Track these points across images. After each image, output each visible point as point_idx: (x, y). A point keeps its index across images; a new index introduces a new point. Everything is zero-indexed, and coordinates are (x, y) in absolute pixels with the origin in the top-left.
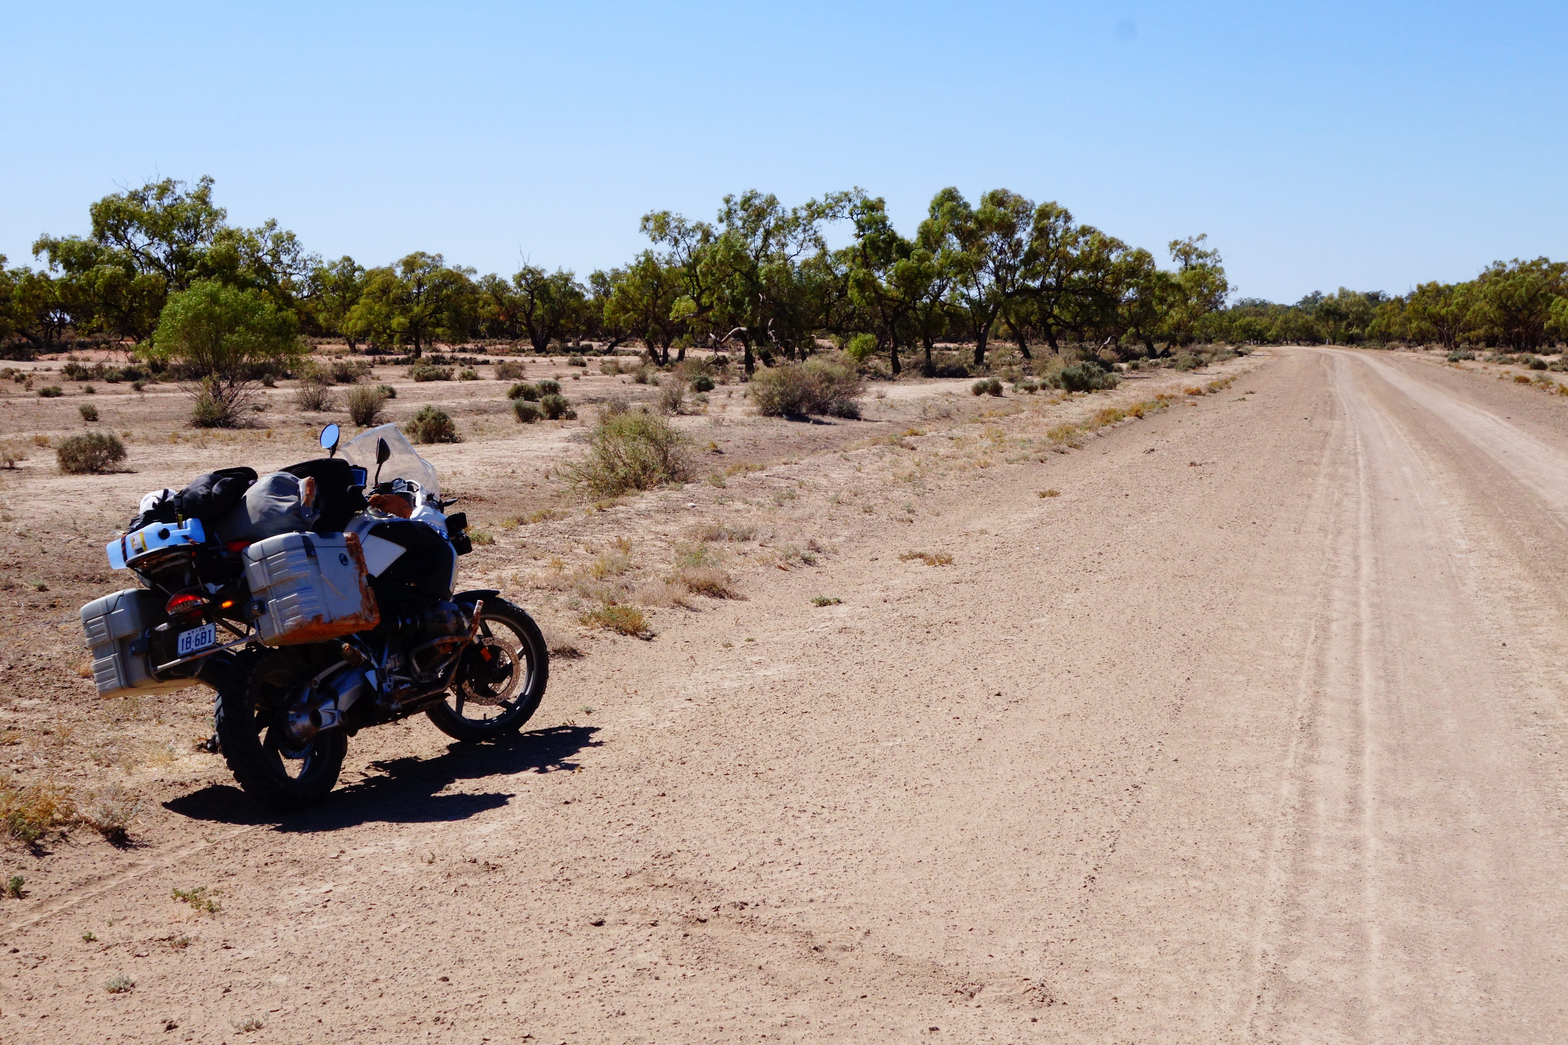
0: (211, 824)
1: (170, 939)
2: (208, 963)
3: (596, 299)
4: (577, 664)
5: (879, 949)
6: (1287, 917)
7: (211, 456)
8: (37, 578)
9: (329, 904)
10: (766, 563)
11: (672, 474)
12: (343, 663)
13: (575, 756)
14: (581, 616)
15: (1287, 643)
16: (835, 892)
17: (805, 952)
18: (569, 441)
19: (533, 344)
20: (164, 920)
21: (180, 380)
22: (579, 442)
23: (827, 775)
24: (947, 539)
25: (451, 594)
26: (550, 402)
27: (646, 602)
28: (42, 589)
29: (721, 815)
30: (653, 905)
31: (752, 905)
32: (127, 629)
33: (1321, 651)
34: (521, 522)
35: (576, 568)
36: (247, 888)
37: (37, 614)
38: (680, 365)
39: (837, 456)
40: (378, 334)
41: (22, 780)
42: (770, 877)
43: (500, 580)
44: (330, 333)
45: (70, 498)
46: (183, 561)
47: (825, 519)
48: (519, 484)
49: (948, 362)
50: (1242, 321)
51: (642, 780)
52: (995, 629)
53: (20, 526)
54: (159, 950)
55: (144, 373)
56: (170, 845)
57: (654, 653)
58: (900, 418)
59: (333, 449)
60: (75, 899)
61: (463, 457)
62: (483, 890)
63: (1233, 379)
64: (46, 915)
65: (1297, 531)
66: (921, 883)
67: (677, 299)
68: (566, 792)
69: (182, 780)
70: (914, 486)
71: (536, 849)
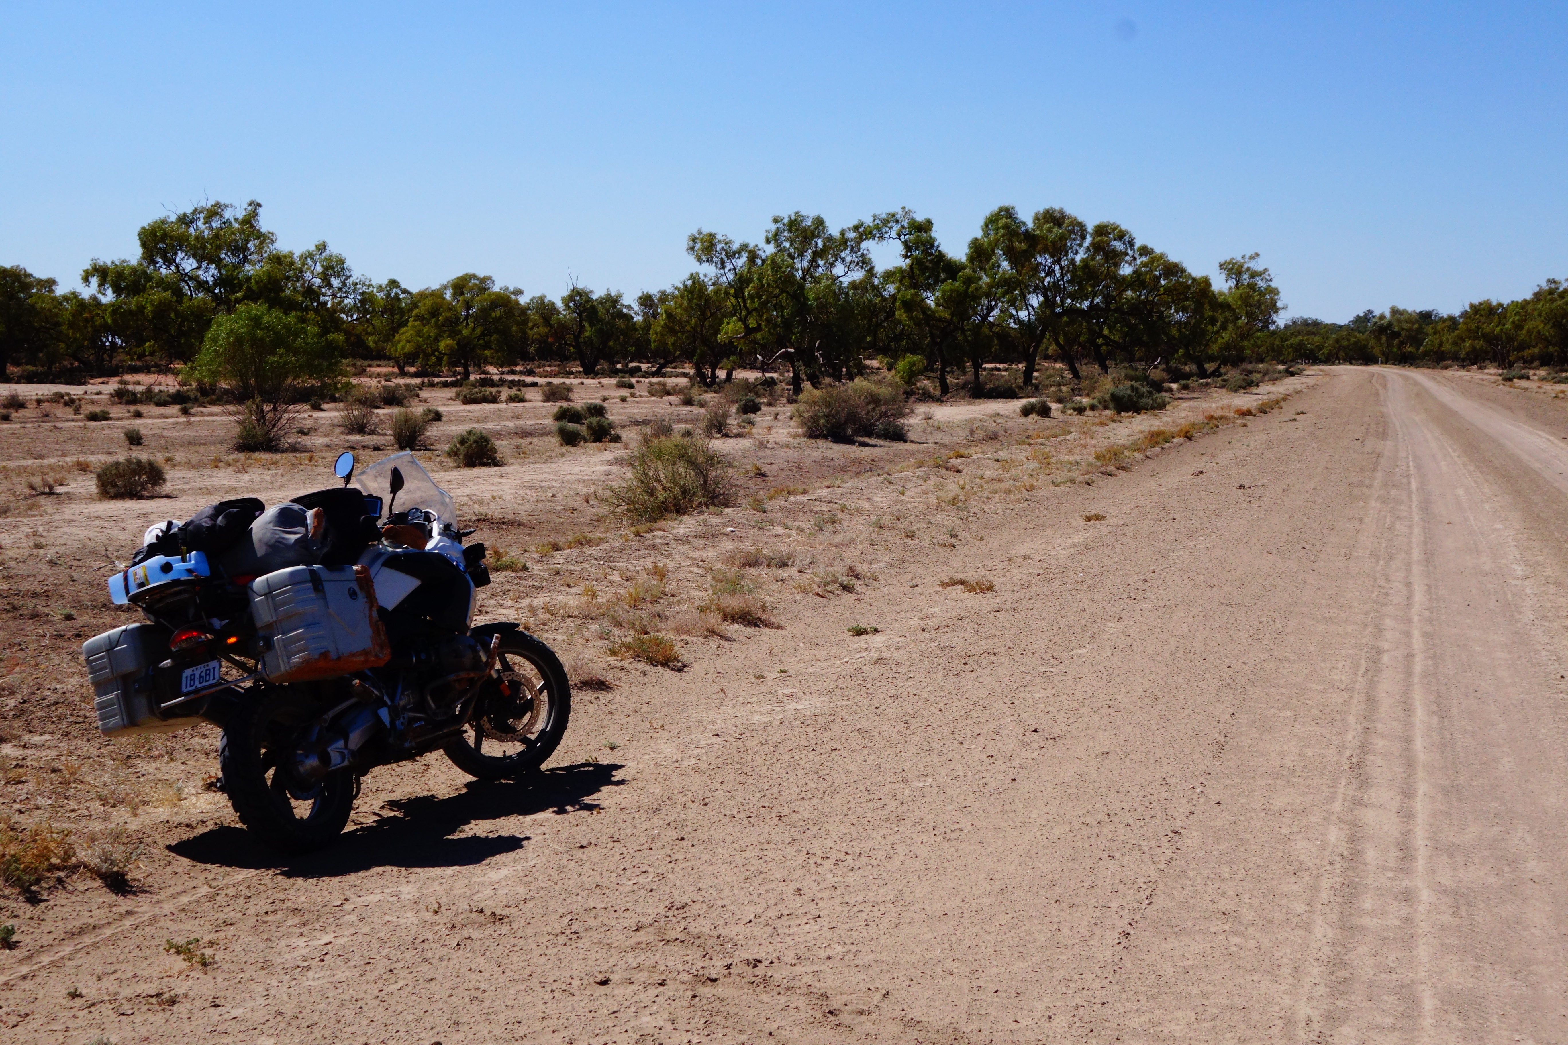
0: (215, 868)
1: (158, 995)
2: (195, 1023)
3: (645, 320)
4: (605, 697)
5: (898, 1013)
6: (1333, 978)
7: (252, 481)
8: (65, 607)
9: (326, 958)
10: (804, 590)
11: (712, 498)
12: (353, 700)
13: (595, 796)
14: (610, 646)
15: (1336, 676)
16: (854, 948)
17: (818, 1015)
18: (611, 464)
19: (582, 366)
20: (154, 974)
21: (228, 403)
22: (621, 465)
23: (852, 818)
24: (990, 564)
25: (468, 627)
26: (594, 424)
27: (678, 631)
28: (69, 617)
29: (741, 863)
30: (662, 962)
31: (767, 963)
32: (130, 666)
33: (1372, 684)
34: (557, 548)
35: (609, 595)
36: (245, 939)
37: (62, 644)
38: (727, 386)
39: (881, 479)
40: (427, 356)
41: (24, 821)
42: (787, 931)
43: (532, 609)
44: (379, 356)
45: (104, 524)
46: (187, 595)
47: (866, 544)
48: (559, 508)
49: (997, 383)
50: (1295, 341)
51: (661, 822)
52: (1034, 660)
53: (51, 553)
54: (144, 1008)
55: (192, 397)
56: (171, 891)
57: (684, 684)
58: (946, 440)
59: (348, 478)
60: (67, 949)
61: (504, 481)
62: (487, 943)
63: (1284, 399)
64: (35, 967)
65: (1348, 556)
66: (946, 938)
67: (726, 321)
68: (582, 835)
69: (187, 821)
70: (958, 509)
71: (546, 898)
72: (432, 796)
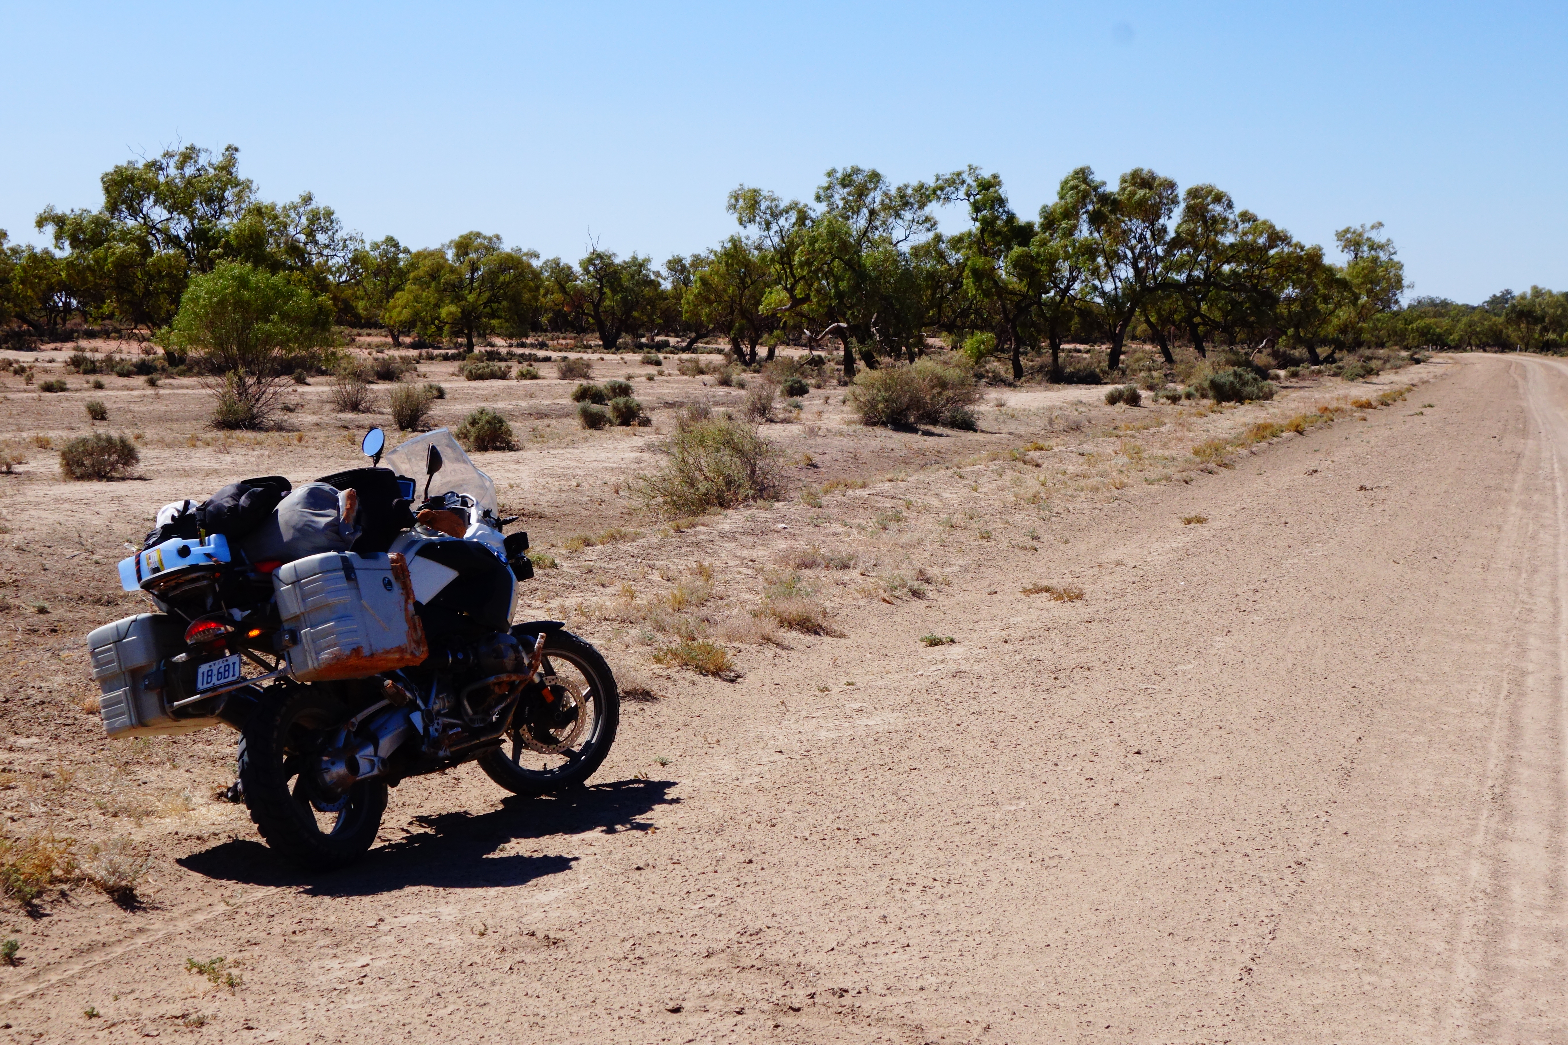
0: (231, 884)
1: (183, 1016)
3: (675, 288)
4: (650, 708)
6: (1478, 1020)
7: (234, 462)
8: (37, 598)
9: (365, 980)
10: (868, 595)
11: (761, 490)
12: (385, 702)
13: (648, 815)
14: (655, 653)
15: (1474, 699)
16: (949, 980)
18: (642, 451)
19: (601, 339)
20: (177, 995)
21: (200, 374)
22: (654, 452)
23: (940, 842)
24: (1077, 570)
25: (509, 625)
26: (621, 405)
27: (729, 638)
28: (42, 611)
29: (817, 887)
30: (738, 990)
31: (854, 993)
32: (140, 659)
33: (1515, 709)
34: (588, 543)
35: (650, 597)
36: (272, 960)
37: (36, 639)
38: (770, 365)
39: (950, 472)
40: (425, 325)
41: (17, 830)
42: (873, 960)
43: (563, 610)
44: (370, 324)
45: (75, 507)
46: (205, 583)
47: (936, 545)
48: (585, 499)
49: (1078, 366)
50: (1421, 323)
51: (725, 844)
52: (1134, 676)
53: (18, 539)
54: (171, 1030)
55: (159, 366)
56: (184, 908)
57: (739, 696)
58: (1022, 430)
59: (377, 457)
60: (76, 968)
61: (521, 467)
62: (543, 967)
63: (1409, 390)
64: (42, 986)
65: (1485, 568)
66: (1049, 971)
67: (767, 290)
68: (638, 856)
69: (199, 834)
70: (1038, 509)
71: (602, 921)
72: (465, 812)
